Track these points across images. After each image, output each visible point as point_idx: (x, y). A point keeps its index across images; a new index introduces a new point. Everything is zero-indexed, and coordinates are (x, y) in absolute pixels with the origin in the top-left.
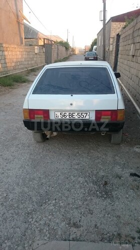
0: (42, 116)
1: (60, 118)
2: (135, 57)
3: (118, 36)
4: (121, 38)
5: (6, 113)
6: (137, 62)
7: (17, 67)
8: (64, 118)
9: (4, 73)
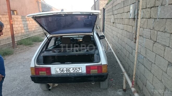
0: (45, 72)
1: (59, 72)
2: (114, 23)
3: (104, 9)
4: (105, 10)
5: (24, 66)
6: (116, 27)
7: (36, 31)
8: (62, 72)
9: (27, 35)
